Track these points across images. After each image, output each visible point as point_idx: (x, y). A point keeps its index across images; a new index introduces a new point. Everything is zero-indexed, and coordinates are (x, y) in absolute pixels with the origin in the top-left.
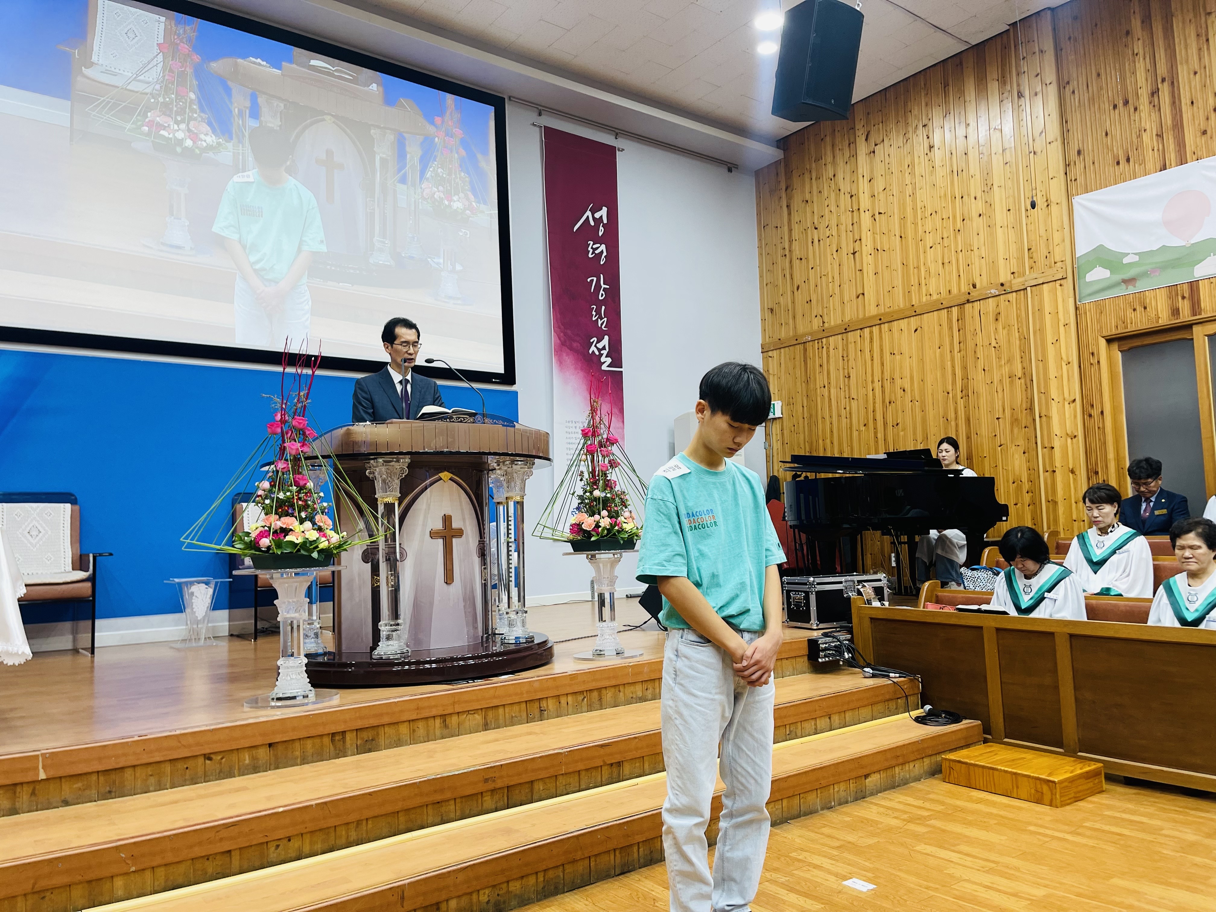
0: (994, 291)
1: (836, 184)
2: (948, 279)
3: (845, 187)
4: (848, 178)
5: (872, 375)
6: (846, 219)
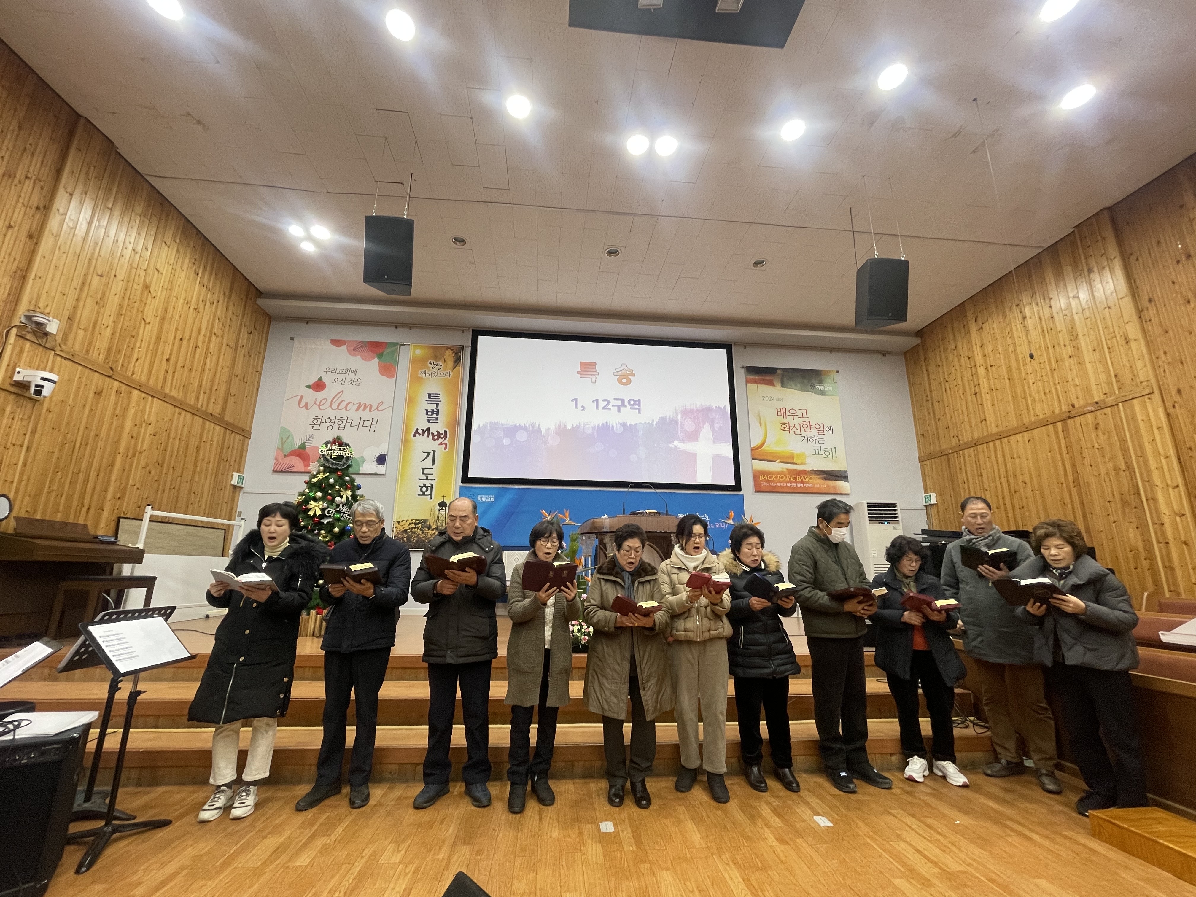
0: (1090, 408)
1: (958, 352)
2: (1050, 403)
3: (964, 353)
4: (965, 348)
5: (999, 474)
6: (968, 374)
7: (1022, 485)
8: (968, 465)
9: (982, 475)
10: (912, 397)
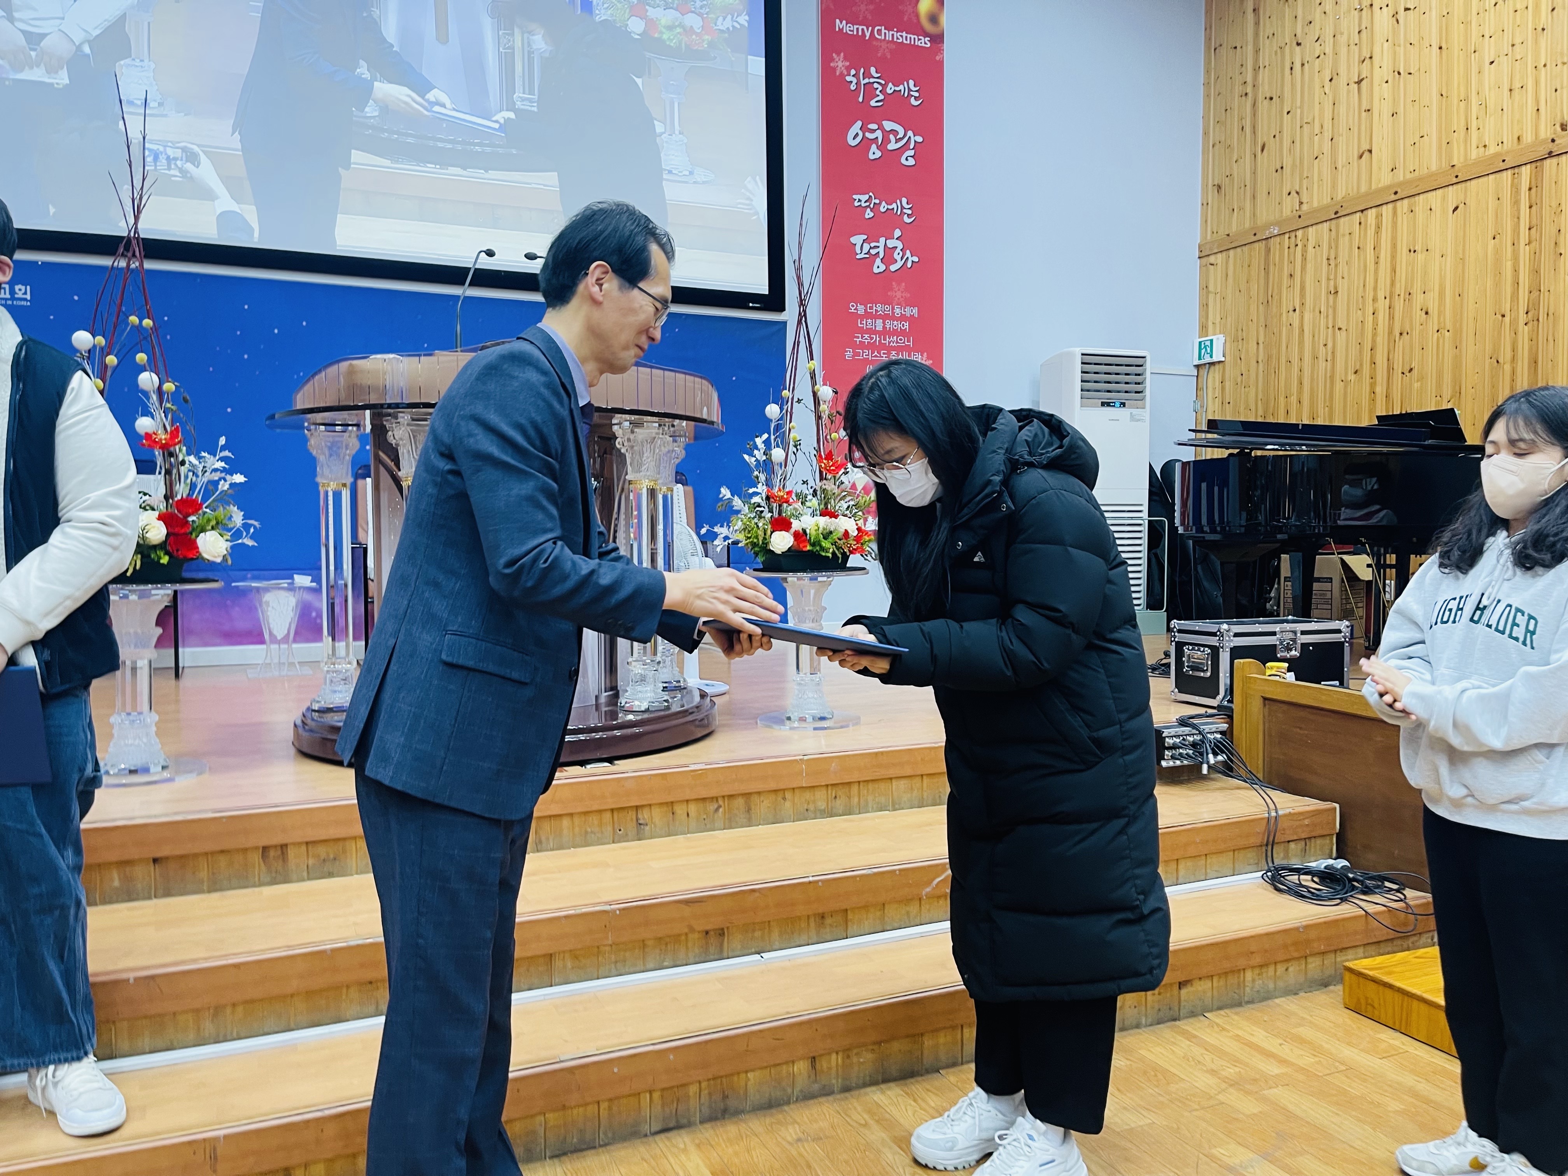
5: (1375, 289)
6: (1349, 24)
7: (1419, 315)
8: (1310, 266)
9: (1337, 292)
10: (1207, 84)
